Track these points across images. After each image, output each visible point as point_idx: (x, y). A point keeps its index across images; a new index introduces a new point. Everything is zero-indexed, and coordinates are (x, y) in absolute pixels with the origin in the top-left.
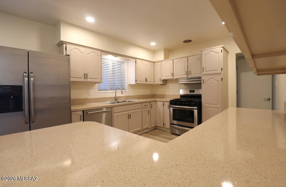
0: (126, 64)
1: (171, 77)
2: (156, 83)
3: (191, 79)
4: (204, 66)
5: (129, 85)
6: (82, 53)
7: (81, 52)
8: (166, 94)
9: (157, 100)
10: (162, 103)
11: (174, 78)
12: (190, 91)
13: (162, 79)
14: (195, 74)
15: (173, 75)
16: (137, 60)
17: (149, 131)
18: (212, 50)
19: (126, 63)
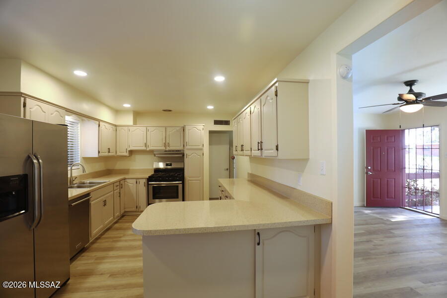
0: (79, 126)
1: (144, 148)
2: (119, 154)
3: (169, 151)
4: (187, 140)
5: (83, 158)
6: (45, 112)
7: (43, 111)
8: (131, 168)
9: (126, 176)
10: (135, 180)
11: (148, 150)
12: (167, 165)
13: (129, 150)
14: (175, 146)
15: (146, 145)
16: (101, 123)
17: (118, 220)
18: (195, 126)
19: (80, 124)
